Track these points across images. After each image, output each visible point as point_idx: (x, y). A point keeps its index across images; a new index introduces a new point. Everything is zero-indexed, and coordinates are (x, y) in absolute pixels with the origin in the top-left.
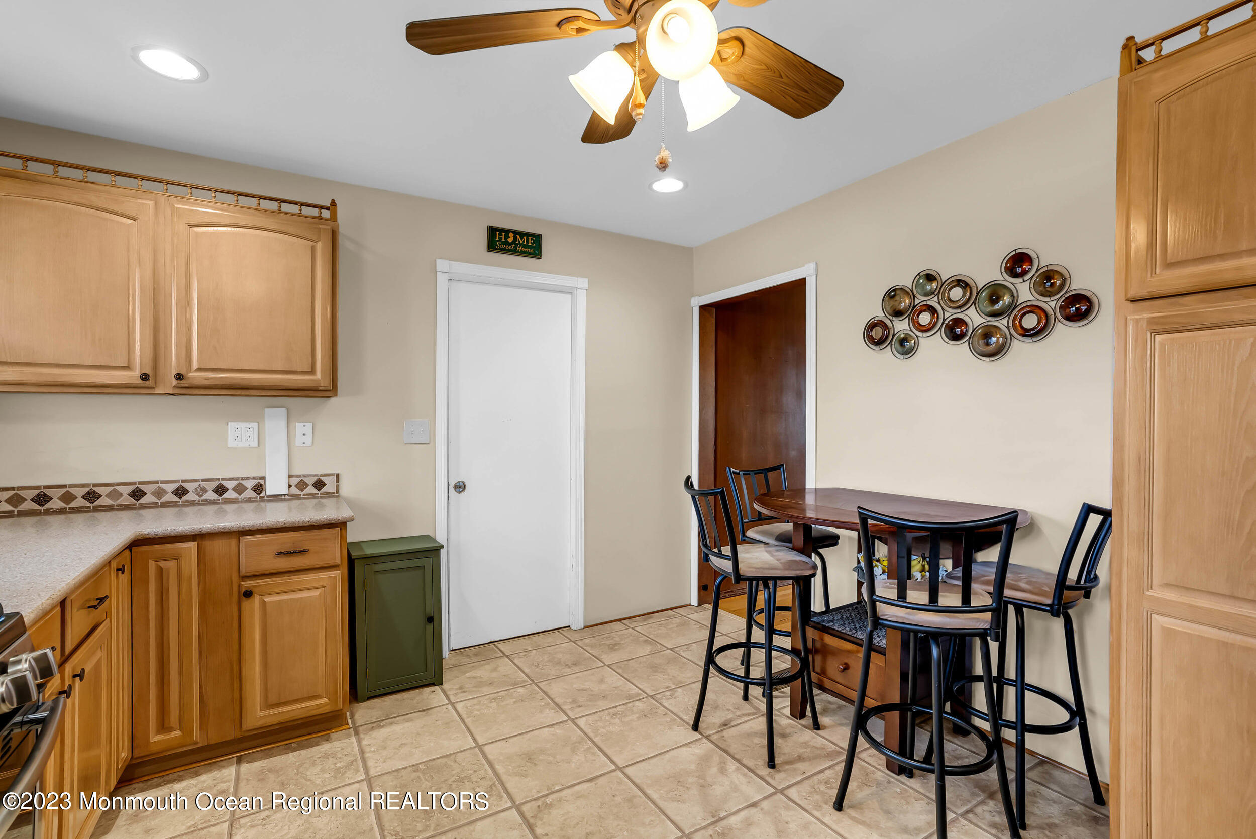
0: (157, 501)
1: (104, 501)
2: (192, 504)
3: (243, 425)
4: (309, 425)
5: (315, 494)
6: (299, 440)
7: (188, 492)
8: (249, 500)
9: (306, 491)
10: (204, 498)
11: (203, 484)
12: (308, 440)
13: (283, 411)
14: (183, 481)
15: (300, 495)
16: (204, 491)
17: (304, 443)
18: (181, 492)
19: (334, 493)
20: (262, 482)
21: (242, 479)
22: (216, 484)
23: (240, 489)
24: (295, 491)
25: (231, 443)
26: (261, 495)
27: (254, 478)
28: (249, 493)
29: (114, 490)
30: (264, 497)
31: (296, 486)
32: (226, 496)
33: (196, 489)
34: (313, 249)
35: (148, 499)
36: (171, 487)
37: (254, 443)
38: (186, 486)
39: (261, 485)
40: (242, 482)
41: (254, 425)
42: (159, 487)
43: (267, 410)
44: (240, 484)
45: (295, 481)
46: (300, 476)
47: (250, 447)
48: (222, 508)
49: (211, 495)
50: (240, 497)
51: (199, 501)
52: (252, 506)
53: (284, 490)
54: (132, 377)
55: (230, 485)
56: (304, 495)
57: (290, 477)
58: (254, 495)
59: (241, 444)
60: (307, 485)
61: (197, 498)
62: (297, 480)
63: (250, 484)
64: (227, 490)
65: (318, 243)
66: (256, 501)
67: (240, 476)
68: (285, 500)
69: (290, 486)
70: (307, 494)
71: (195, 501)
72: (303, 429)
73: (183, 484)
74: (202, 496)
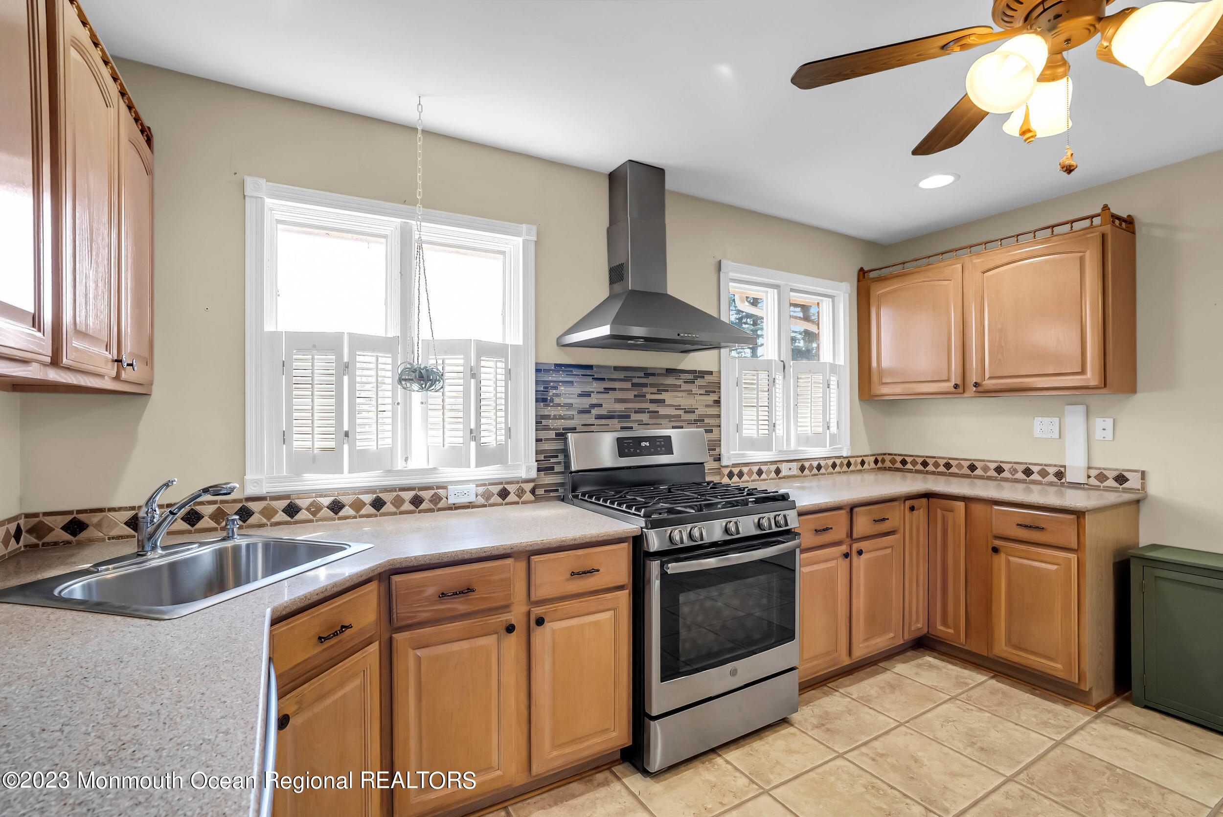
0: (984, 474)
1: (954, 470)
2: (1006, 480)
3: (1046, 420)
4: (1110, 421)
5: (1116, 488)
6: (1098, 435)
7: (1004, 470)
8: (1051, 484)
9: (1106, 484)
10: (1015, 477)
11: (1015, 466)
12: (1109, 434)
13: (1081, 408)
14: (1001, 462)
15: (1100, 486)
16: (1016, 471)
17: (1104, 438)
18: (999, 470)
19: (1139, 490)
20: (1062, 469)
21: (1046, 465)
22: (1025, 467)
23: (1043, 473)
24: (1093, 481)
25: (1037, 433)
26: (1062, 481)
27: (1055, 466)
28: (1051, 478)
29: (960, 463)
30: (1064, 483)
31: (1095, 477)
32: (1032, 477)
33: (1010, 469)
34: (1082, 260)
35: (978, 472)
36: (993, 466)
37: (1057, 436)
38: (1004, 466)
39: (1062, 472)
40: (1045, 467)
41: (1056, 420)
42: (985, 464)
43: (1067, 407)
44: (1043, 469)
45: (1094, 473)
46: (1099, 469)
47: (1051, 438)
48: (1029, 488)
49: (1020, 475)
50: (1043, 480)
51: (1012, 479)
52: (1054, 489)
53: (1082, 479)
54: (948, 386)
55: (1035, 469)
56: (1104, 487)
57: (1089, 468)
58: (1055, 480)
59: (1044, 436)
60: (1107, 478)
61: (1010, 476)
62: (1096, 472)
63: (1052, 470)
64: (1033, 473)
65: (1087, 252)
66: (1057, 486)
67: (1044, 463)
68: (1084, 489)
69: (1089, 477)
70: (1107, 487)
71: (1009, 478)
72: (1102, 426)
73: (1001, 464)
74: (1013, 475)
